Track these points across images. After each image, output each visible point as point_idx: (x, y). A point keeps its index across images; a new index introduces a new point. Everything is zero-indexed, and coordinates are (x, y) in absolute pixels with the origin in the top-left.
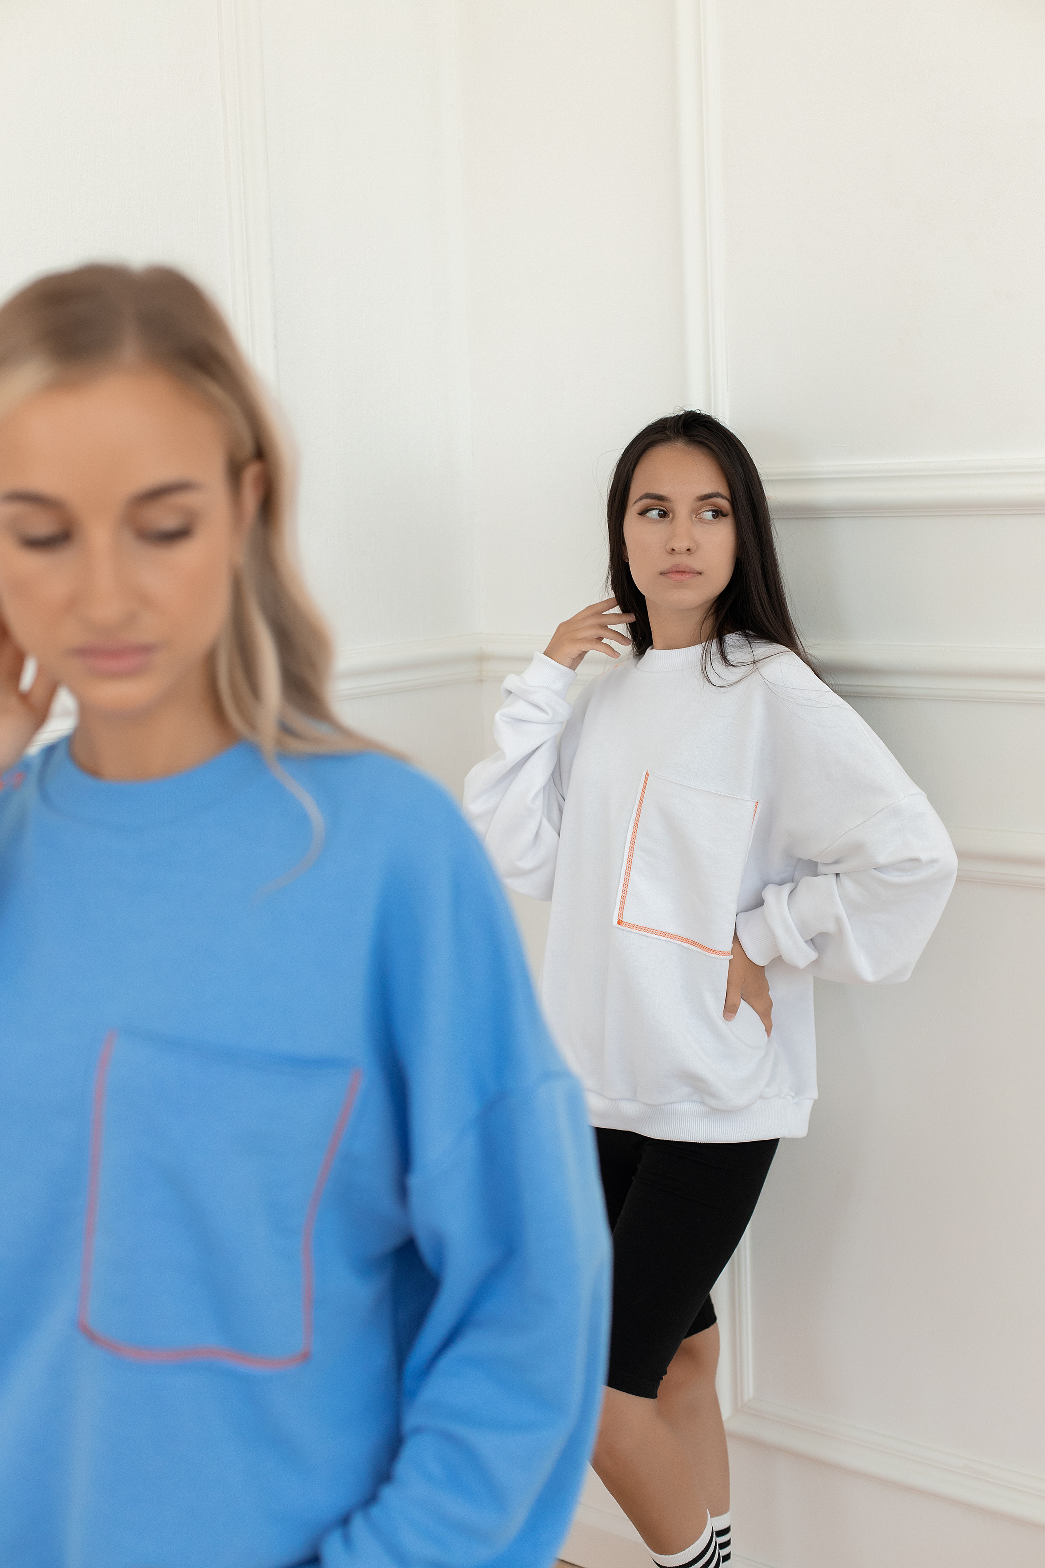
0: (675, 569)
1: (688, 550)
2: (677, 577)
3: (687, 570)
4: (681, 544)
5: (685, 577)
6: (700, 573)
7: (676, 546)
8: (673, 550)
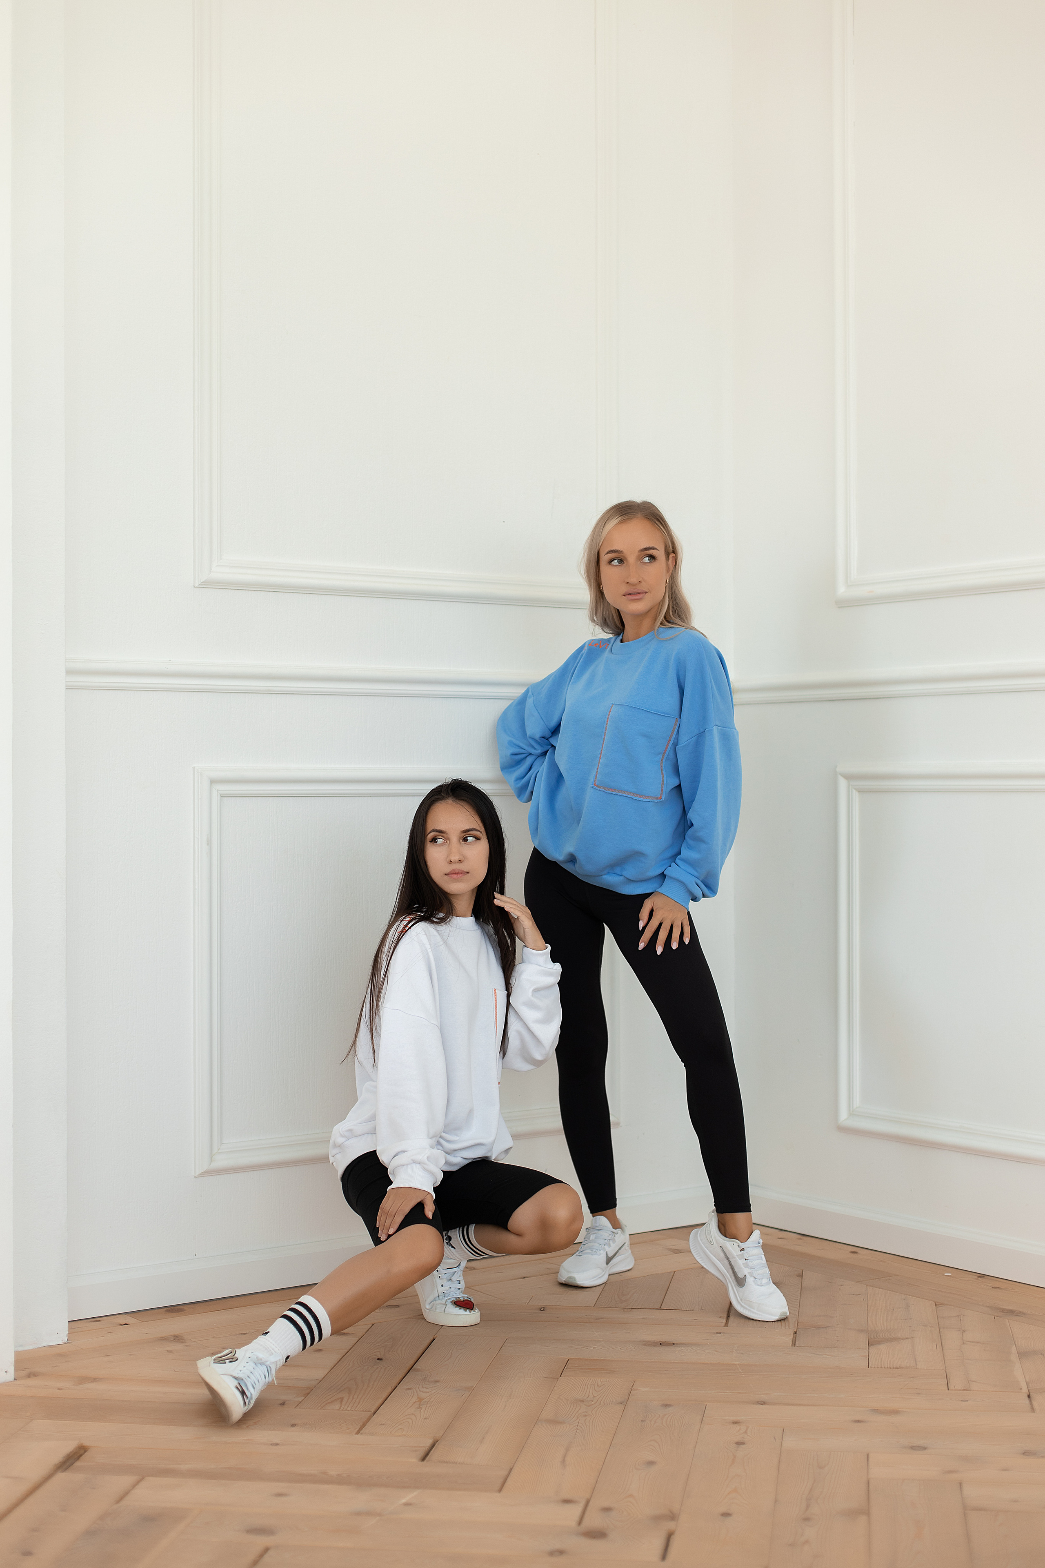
0: (453, 872)
1: (460, 860)
2: (454, 876)
3: (460, 872)
4: (455, 858)
5: (459, 876)
6: (468, 873)
7: (453, 859)
8: (451, 861)
